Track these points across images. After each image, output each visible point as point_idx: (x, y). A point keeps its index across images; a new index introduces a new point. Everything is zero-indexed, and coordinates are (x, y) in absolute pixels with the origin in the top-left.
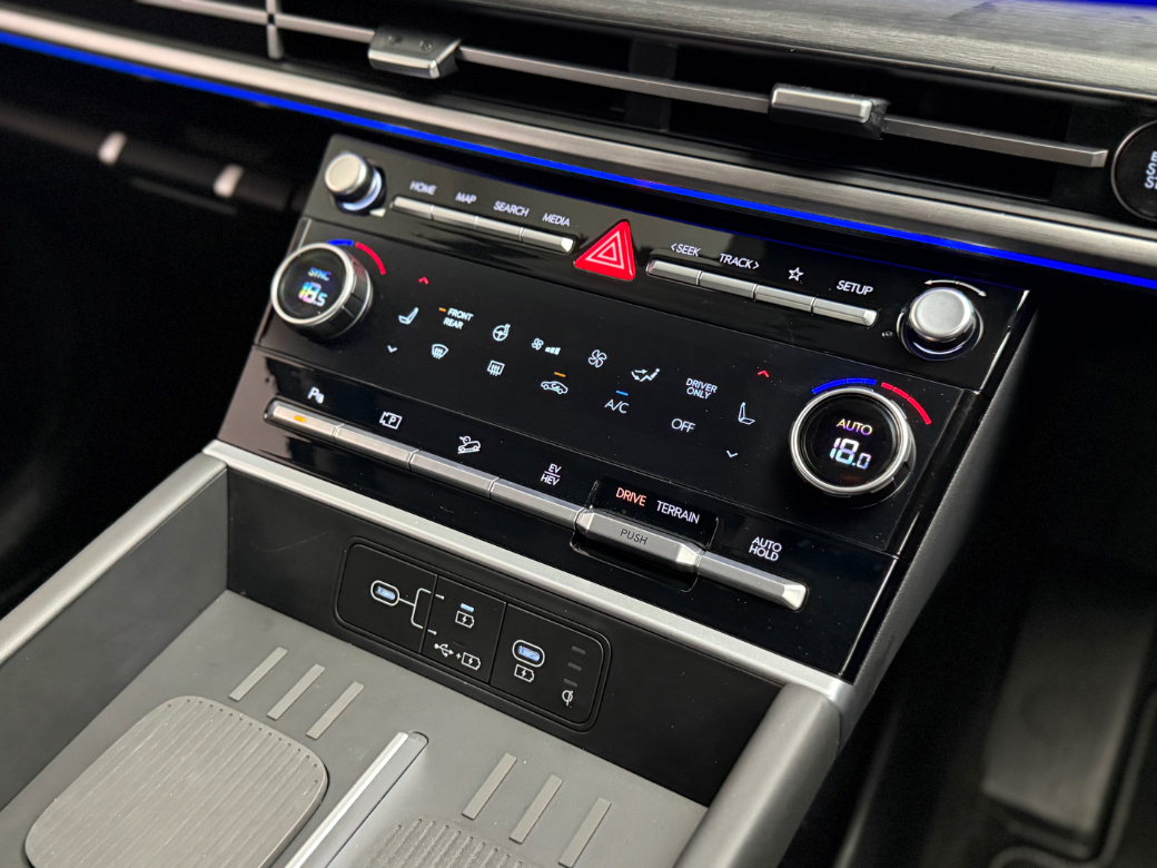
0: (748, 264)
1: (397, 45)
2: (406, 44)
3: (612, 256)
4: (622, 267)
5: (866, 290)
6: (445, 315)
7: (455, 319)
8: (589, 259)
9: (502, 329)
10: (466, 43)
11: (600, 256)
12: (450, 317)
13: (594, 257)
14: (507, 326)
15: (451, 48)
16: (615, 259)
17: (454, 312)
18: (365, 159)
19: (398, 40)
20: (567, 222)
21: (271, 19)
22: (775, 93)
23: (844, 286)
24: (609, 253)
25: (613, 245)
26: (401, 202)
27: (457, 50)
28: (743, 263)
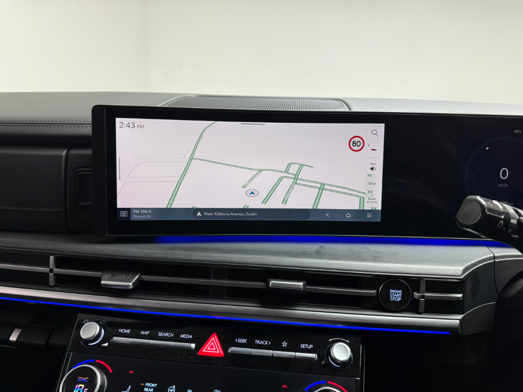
0: (266, 343)
1: (113, 277)
2: (117, 277)
3: (213, 348)
4: (218, 352)
5: (311, 346)
6: (144, 387)
7: (149, 387)
8: (204, 351)
9: (172, 388)
10: (143, 274)
11: (208, 349)
12: (147, 387)
13: (206, 350)
14: (174, 386)
15: (137, 277)
16: (215, 349)
17: (148, 384)
18: (98, 322)
19: (113, 276)
20: (191, 337)
21: (51, 271)
22: (271, 283)
23: (303, 346)
24: (212, 347)
25: (212, 343)
26: (115, 339)
27: (139, 277)
28: (265, 343)
